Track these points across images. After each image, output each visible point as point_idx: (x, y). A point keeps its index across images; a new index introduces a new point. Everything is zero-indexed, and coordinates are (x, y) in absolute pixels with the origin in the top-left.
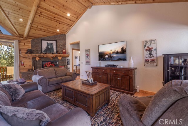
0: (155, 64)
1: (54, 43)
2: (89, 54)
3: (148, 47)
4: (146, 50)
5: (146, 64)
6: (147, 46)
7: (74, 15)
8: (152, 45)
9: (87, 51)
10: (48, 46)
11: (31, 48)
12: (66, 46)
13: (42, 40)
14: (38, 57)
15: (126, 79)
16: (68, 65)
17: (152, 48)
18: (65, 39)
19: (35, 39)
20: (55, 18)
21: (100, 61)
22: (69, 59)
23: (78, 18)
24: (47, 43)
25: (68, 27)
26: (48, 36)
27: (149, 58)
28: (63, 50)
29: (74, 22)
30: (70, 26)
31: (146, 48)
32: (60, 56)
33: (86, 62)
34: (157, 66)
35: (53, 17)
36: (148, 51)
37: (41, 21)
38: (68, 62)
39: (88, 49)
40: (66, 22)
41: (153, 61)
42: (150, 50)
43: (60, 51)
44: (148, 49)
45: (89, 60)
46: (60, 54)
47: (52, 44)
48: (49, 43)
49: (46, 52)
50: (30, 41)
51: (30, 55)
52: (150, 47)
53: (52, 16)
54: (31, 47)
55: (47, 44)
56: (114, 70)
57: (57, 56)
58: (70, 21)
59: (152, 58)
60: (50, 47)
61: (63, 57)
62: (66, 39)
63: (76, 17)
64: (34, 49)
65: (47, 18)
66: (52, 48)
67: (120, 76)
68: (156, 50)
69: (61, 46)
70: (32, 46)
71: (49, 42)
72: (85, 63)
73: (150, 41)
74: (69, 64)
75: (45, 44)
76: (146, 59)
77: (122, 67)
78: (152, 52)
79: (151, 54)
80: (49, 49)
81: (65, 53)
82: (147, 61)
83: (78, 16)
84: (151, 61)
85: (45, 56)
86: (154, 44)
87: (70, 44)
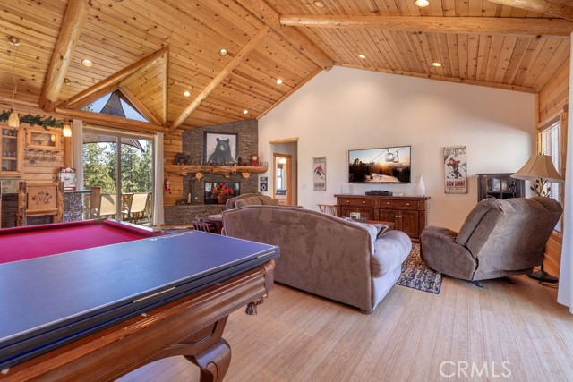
0: (465, 190)
1: (233, 138)
2: (323, 167)
3: (451, 159)
4: (449, 165)
5: (447, 189)
6: (450, 157)
7: (288, 82)
8: (459, 156)
9: (316, 160)
10: (218, 146)
11: (181, 151)
12: (257, 147)
13: (205, 133)
14: (201, 172)
15: (412, 217)
16: (261, 190)
17: (459, 162)
18: (255, 130)
19: (191, 130)
20: (252, 89)
21: (351, 184)
22: (266, 179)
23: (295, 87)
24: (218, 139)
25: (267, 104)
26: (218, 124)
27: (453, 179)
28: (251, 157)
29: (285, 94)
30: (273, 102)
31: (448, 161)
32: (247, 171)
33: (316, 185)
34: (467, 193)
35: (247, 87)
36: (451, 167)
37: (223, 95)
38: (262, 184)
39: (322, 156)
40: (268, 95)
41: (461, 184)
42: (455, 165)
43: (245, 159)
44: (452, 162)
45: (324, 181)
46: (245, 165)
47: (228, 140)
48: (221, 139)
49: (215, 160)
50: (180, 134)
51: (185, 167)
52: (456, 159)
53: (247, 84)
54: (181, 148)
55: (216, 143)
56: (387, 200)
57: (240, 169)
58: (277, 93)
59: (459, 179)
60: (223, 149)
61: (252, 173)
62: (257, 130)
63: (292, 85)
64: (189, 153)
65: (236, 90)
66: (228, 150)
67: (400, 212)
68: (465, 164)
69: (248, 145)
70: (184, 145)
71: (223, 137)
72: (311, 186)
73: (456, 149)
74: (266, 190)
75: (212, 142)
76: (448, 180)
77: (401, 195)
78: (459, 168)
79: (456, 172)
80: (221, 154)
81: (256, 163)
82: (450, 184)
83: (296, 84)
84: (456, 184)
85: (215, 170)
86: (463, 155)
87: (271, 143)
